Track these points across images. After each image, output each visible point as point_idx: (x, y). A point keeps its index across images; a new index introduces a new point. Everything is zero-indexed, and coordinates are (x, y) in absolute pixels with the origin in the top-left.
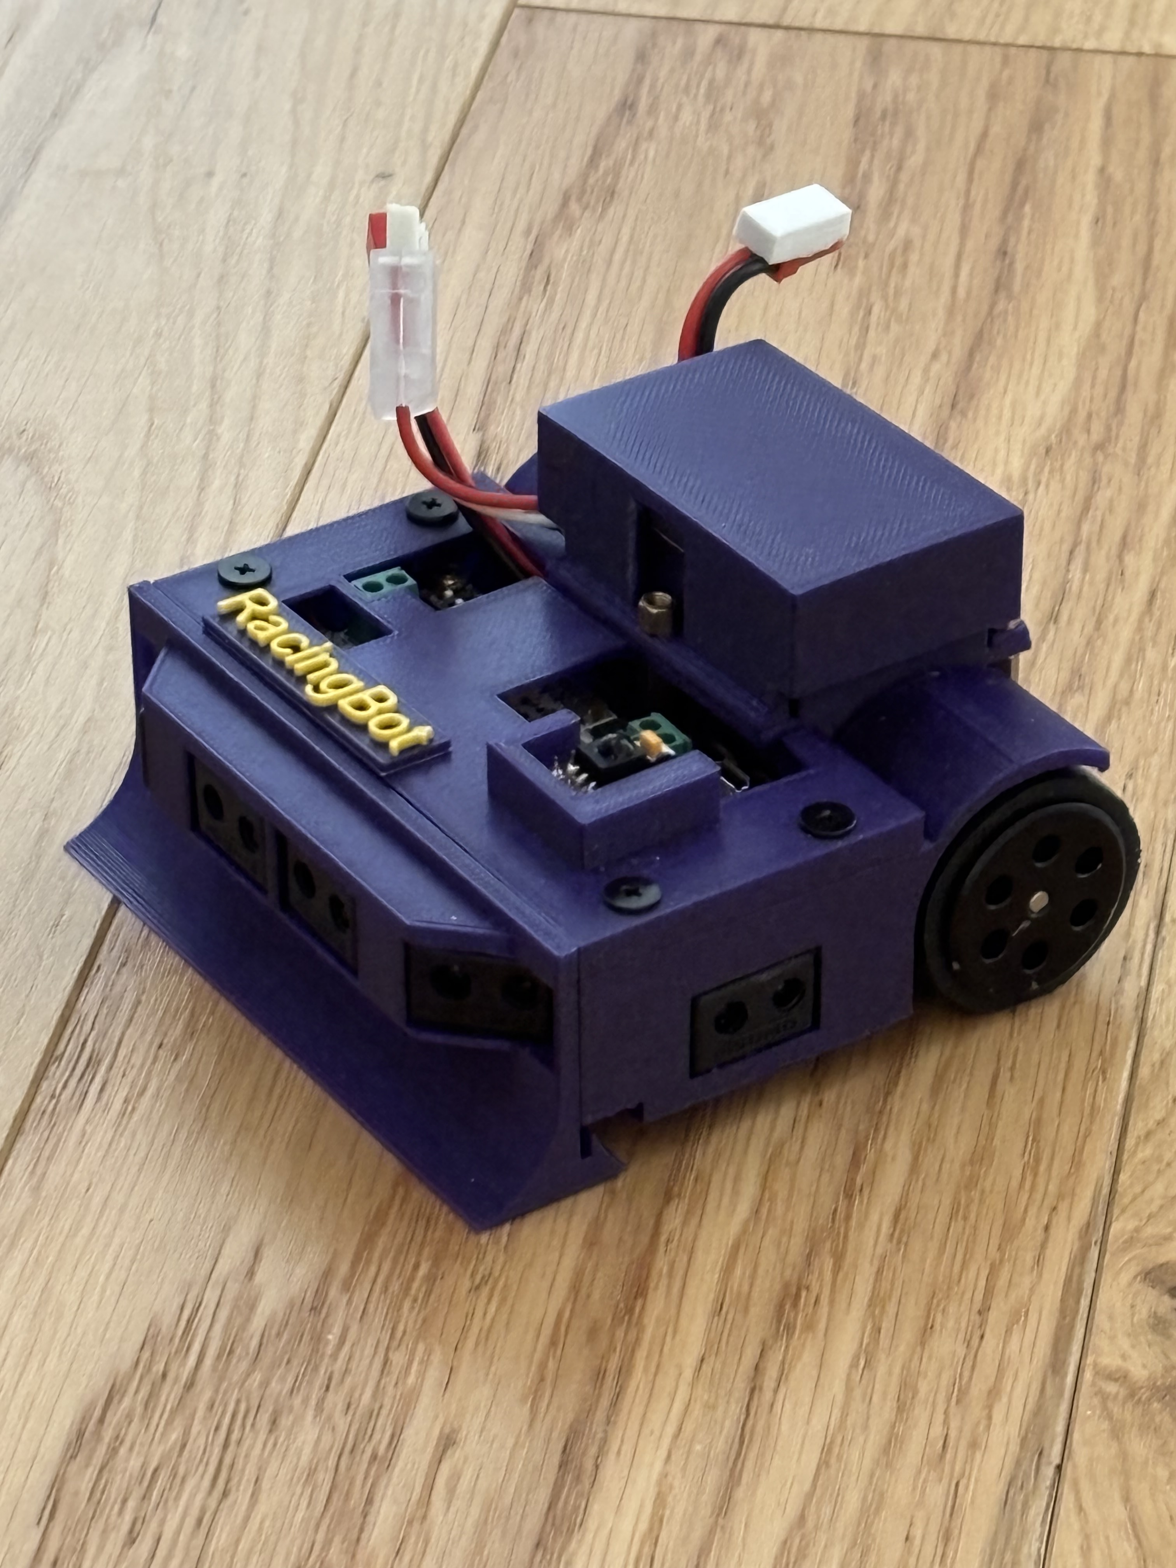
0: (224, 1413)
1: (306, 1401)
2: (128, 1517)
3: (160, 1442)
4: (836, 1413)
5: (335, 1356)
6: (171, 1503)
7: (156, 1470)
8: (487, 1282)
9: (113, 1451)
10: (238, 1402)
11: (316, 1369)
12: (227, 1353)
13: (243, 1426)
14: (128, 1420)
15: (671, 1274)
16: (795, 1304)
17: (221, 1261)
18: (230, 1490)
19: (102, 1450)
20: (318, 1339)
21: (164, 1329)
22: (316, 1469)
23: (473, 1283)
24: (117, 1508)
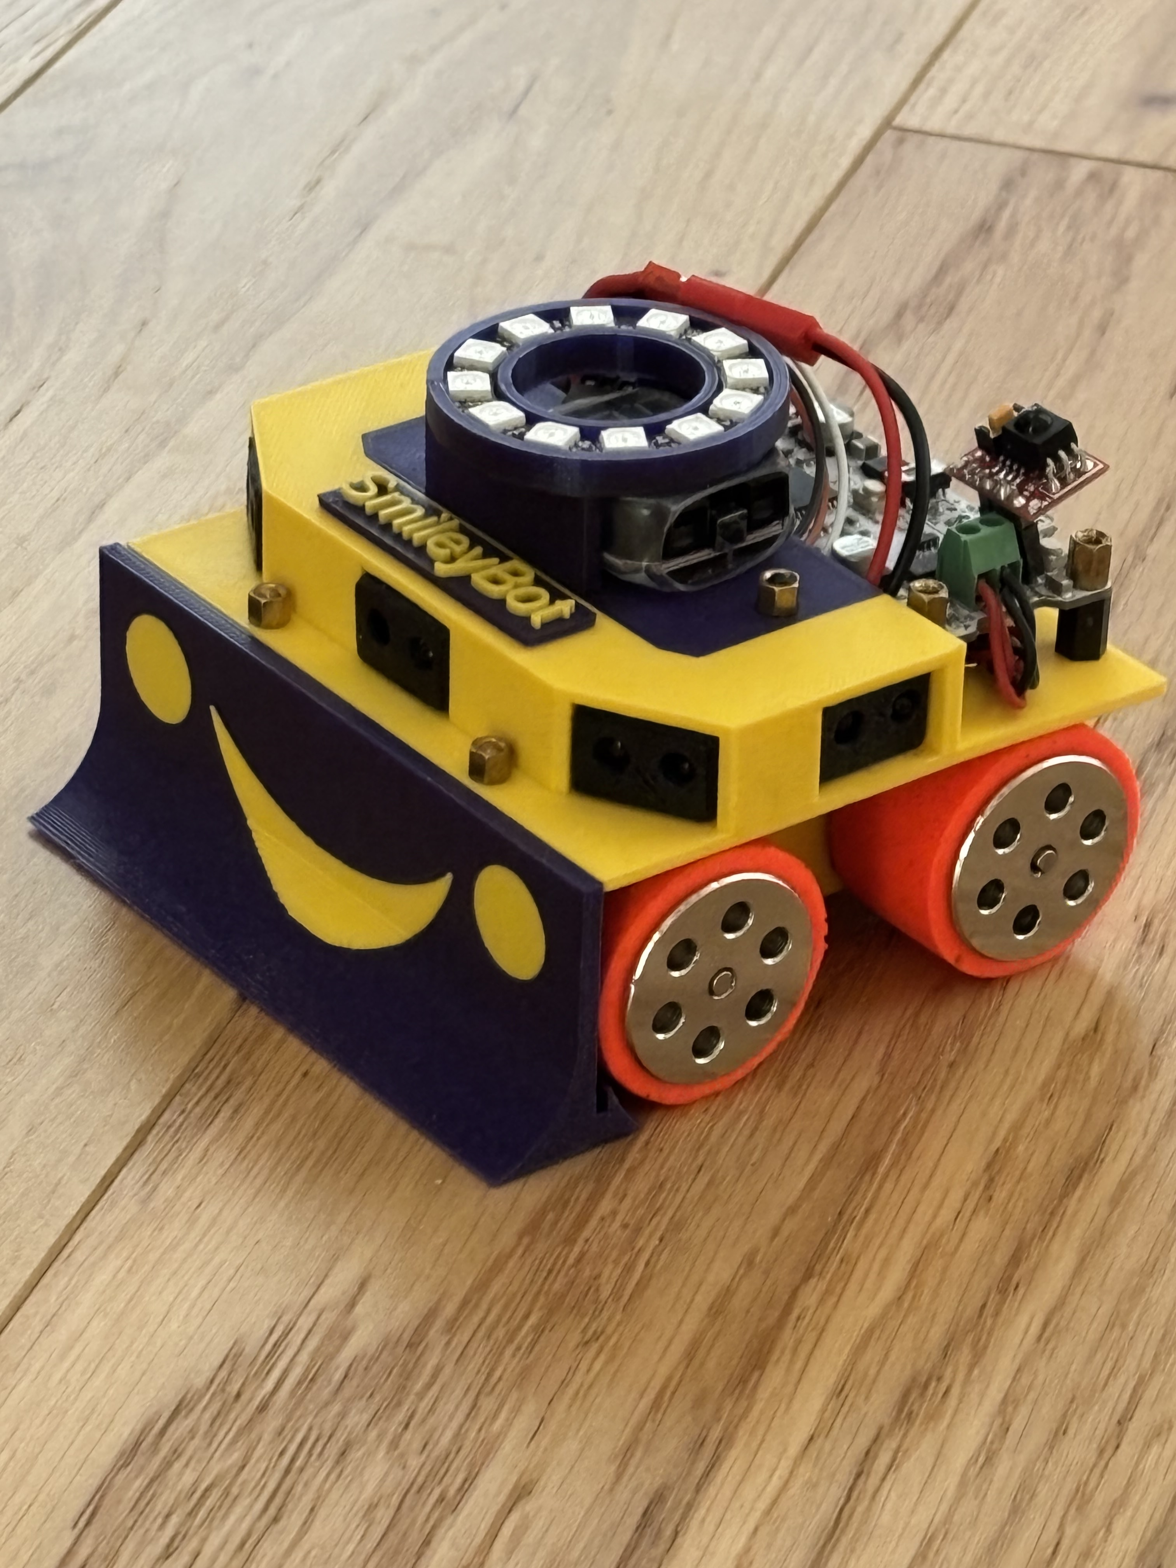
0: (291, 1441)
1: (380, 1437)
2: (169, 1531)
3: (219, 1459)
4: (944, 1507)
5: (421, 1396)
6: (216, 1523)
7: (207, 1490)
8: (598, 1339)
9: (168, 1464)
10: (310, 1429)
11: (399, 1404)
12: (309, 1380)
13: (310, 1454)
14: (190, 1435)
15: (795, 1350)
16: (922, 1394)
17: (323, 1290)
18: (281, 1517)
19: (156, 1463)
20: (407, 1376)
21: (247, 1350)
22: (376, 1505)
23: (583, 1338)
24: (160, 1521)
